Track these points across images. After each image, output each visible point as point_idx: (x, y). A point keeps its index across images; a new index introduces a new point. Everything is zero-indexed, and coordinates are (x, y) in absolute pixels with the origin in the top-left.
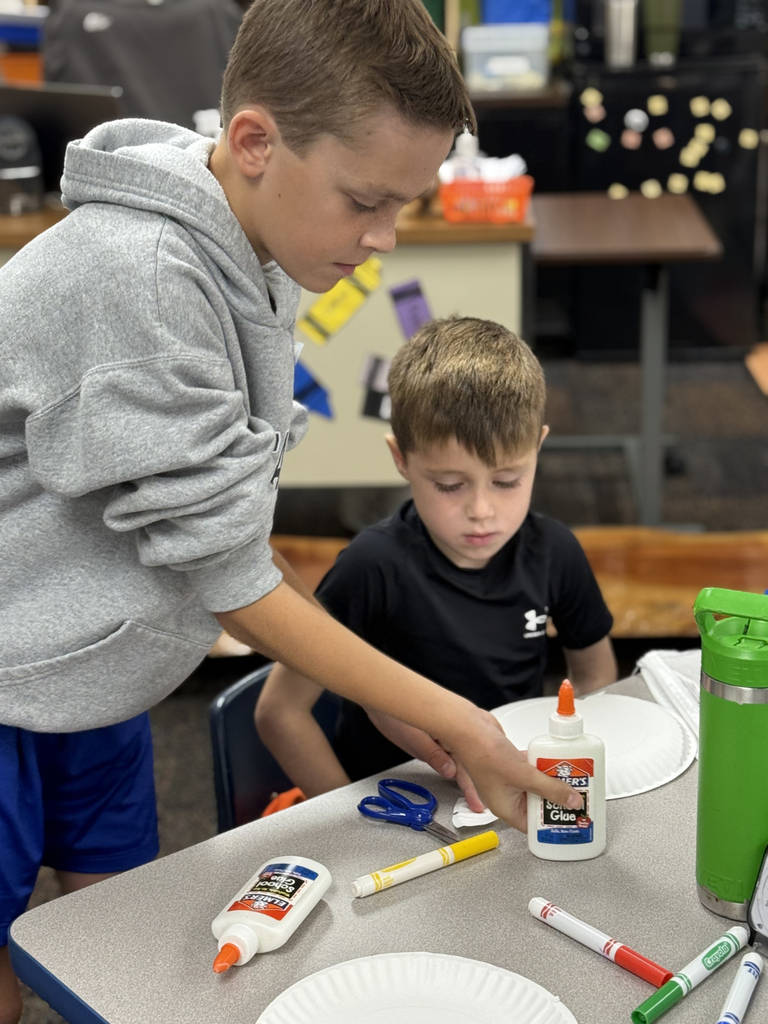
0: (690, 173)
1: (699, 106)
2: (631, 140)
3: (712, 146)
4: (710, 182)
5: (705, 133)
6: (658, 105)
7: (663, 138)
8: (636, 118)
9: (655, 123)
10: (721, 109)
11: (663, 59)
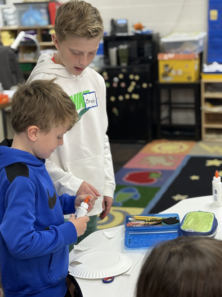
0: (130, 94)
1: (131, 77)
2: (115, 85)
3: (135, 87)
4: (136, 96)
5: (133, 84)
6: (121, 76)
7: (123, 85)
8: (116, 79)
9: (121, 81)
10: (137, 78)
11: (124, 64)
